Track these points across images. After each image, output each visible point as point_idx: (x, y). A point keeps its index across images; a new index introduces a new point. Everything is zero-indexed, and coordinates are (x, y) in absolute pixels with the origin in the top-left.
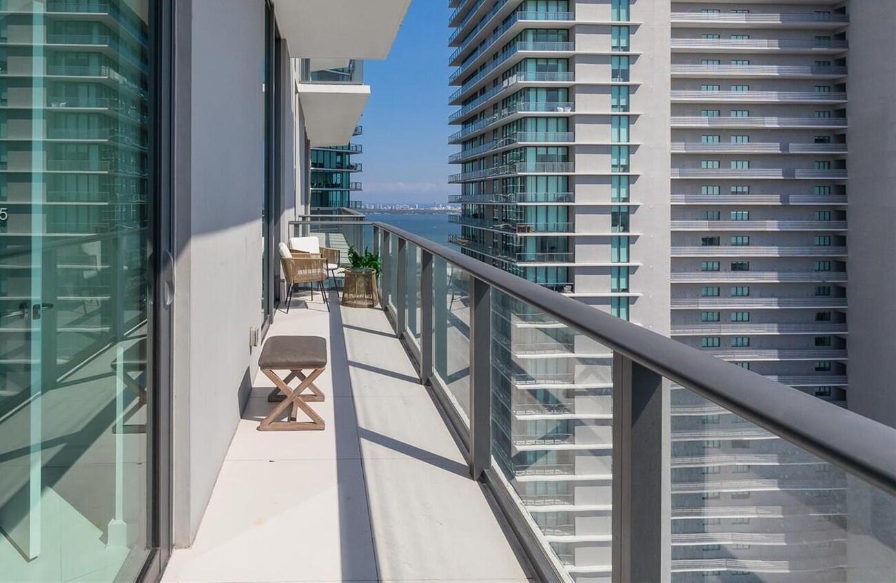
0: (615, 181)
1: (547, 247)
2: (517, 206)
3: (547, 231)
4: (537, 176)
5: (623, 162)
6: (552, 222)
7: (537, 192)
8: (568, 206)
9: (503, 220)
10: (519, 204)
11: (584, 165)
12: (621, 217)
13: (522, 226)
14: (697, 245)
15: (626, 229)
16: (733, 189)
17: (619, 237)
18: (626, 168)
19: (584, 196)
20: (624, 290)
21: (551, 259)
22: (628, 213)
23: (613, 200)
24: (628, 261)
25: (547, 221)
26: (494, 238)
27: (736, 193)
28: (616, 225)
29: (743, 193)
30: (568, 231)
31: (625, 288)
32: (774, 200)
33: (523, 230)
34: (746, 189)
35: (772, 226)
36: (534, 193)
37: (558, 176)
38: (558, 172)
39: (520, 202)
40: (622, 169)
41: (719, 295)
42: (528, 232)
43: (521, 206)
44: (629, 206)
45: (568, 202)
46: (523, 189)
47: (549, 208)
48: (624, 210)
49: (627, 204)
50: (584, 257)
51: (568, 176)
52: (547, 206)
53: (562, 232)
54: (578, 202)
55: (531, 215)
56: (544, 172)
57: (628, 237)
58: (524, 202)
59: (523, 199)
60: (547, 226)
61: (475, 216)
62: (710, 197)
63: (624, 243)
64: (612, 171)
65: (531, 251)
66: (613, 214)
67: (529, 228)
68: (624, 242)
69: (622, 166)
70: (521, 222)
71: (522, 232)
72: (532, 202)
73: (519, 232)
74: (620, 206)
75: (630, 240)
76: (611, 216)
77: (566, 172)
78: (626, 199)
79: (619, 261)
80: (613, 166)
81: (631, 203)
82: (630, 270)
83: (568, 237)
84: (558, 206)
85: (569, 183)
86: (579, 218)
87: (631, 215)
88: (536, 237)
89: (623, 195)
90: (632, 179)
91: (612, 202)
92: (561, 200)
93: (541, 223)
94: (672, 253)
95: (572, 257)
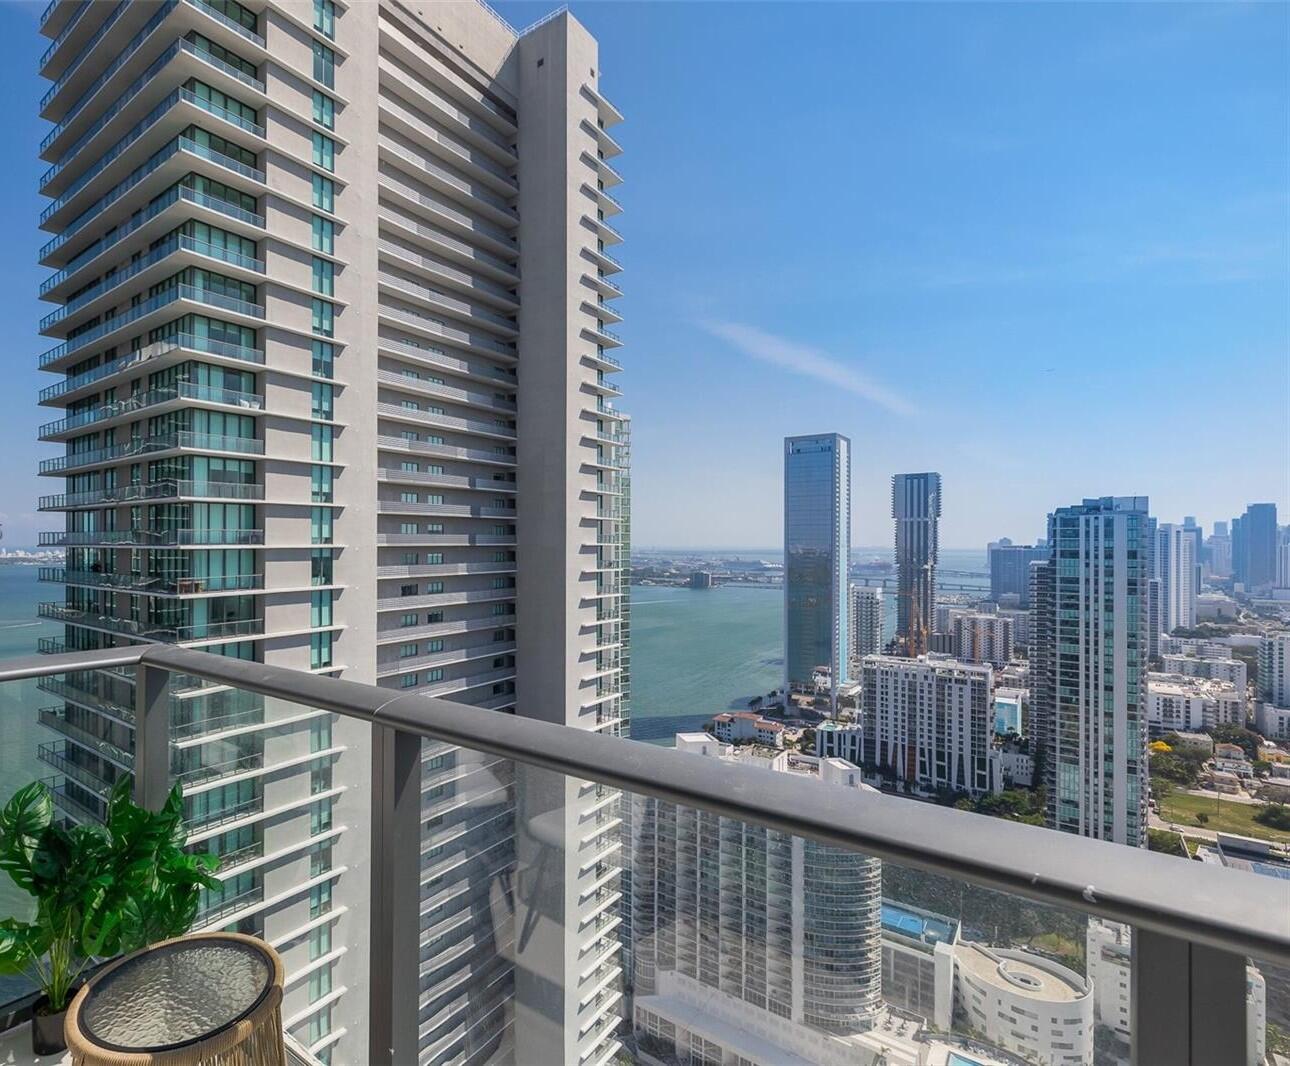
0: (316, 513)
1: (222, 613)
2: (176, 551)
3: (224, 588)
4: (209, 503)
5: (326, 488)
6: (232, 575)
7: (209, 528)
8: (254, 550)
9: (150, 574)
10: (182, 547)
11: (278, 490)
12: (323, 564)
13: (187, 583)
14: (397, 596)
15: (329, 581)
16: (430, 528)
17: (321, 591)
18: (329, 497)
19: (279, 534)
20: (326, 664)
21: (232, 631)
22: (330, 560)
23: (314, 541)
24: (331, 624)
25: (224, 574)
26: (132, 606)
27: (432, 532)
28: (317, 576)
29: (437, 532)
30: (254, 587)
31: (327, 660)
32: (462, 541)
33: (188, 590)
34: (440, 528)
35: (462, 569)
36: (205, 529)
37: (240, 504)
38: (240, 497)
39: (183, 543)
40: (324, 498)
41: (416, 654)
42: (196, 591)
43: (183, 551)
44: (332, 549)
45: (255, 543)
46: (188, 524)
47: (228, 553)
48: (326, 554)
49: (330, 546)
50: (280, 623)
51: (254, 505)
52: (224, 550)
53: (247, 588)
54: (271, 543)
55: (199, 565)
56: (220, 496)
57: (331, 590)
58: (188, 543)
59: (188, 540)
60: (224, 580)
61: (96, 568)
62: (410, 537)
63: (325, 600)
64: (313, 501)
65: (200, 621)
66: (314, 560)
67: (197, 585)
68: (326, 598)
69: (325, 494)
70: (183, 575)
71: (187, 592)
72: (201, 544)
73: (181, 593)
74: (321, 549)
75: (334, 595)
76: (310, 562)
77: (253, 498)
78: (329, 540)
79: (320, 625)
80: (314, 494)
81: (336, 544)
82: (334, 636)
83: (254, 596)
84: (240, 550)
85: (256, 516)
86: (271, 567)
87: (334, 561)
88: (208, 599)
89: (326, 534)
90: (336, 512)
91: (313, 543)
92: (245, 540)
93: (216, 576)
94: (379, 607)
95: (261, 625)
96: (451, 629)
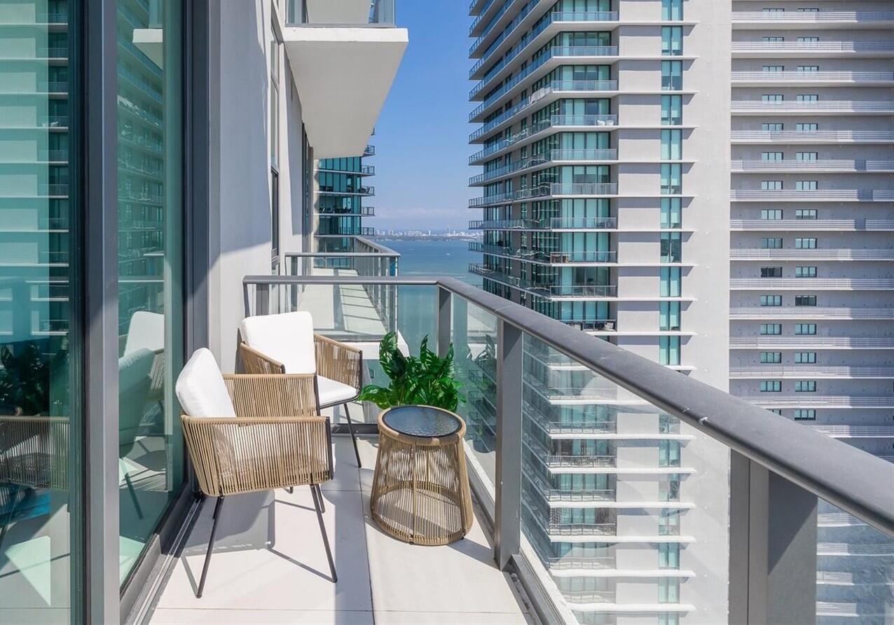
0: (665, 204)
1: (582, 278)
2: (550, 233)
3: (585, 261)
4: (573, 199)
5: (675, 182)
6: (591, 251)
7: (573, 216)
8: (609, 233)
9: (533, 248)
10: (554, 230)
11: (628, 186)
12: (672, 246)
13: (556, 255)
14: (755, 276)
15: (678, 258)
16: (799, 213)
17: (670, 267)
18: (678, 189)
19: (628, 221)
20: (674, 329)
21: (591, 292)
22: (680, 241)
23: (662, 226)
24: (680, 296)
25: (585, 250)
26: (522, 268)
27: (802, 217)
28: (666, 255)
29: (809, 217)
30: (609, 261)
31: (675, 325)
32: (848, 225)
33: (557, 260)
34: (813, 213)
35: (845, 255)
36: (570, 217)
37: (597, 199)
38: (598, 194)
39: (554, 228)
40: (672, 190)
41: (780, 333)
42: (564, 262)
43: (555, 233)
44: (681, 233)
45: (610, 228)
46: (558, 214)
47: (587, 234)
48: (675, 237)
49: (679, 230)
50: (628, 290)
51: (609, 199)
52: (585, 233)
53: (604, 262)
54: (623, 227)
55: (566, 244)
56: (582, 194)
57: (680, 268)
58: (559, 228)
59: (558, 225)
60: (585, 255)
61: (500, 243)
62: (772, 222)
63: (676, 275)
64: (662, 193)
65: (567, 282)
66: (663, 242)
67: (564, 258)
68: (675, 273)
69: (673, 187)
70: (555, 250)
71: (557, 262)
72: (567, 228)
73: (553, 262)
74: (670, 233)
75: (682, 272)
76: (659, 244)
77: (607, 194)
78: (678, 225)
79: (669, 296)
80: (663, 187)
81: (684, 229)
82: (681, 306)
83: (609, 268)
84: (597, 233)
85: (610, 208)
86: (623, 247)
87: (683, 243)
88: (573, 267)
89: (675, 219)
90: (684, 202)
91: (662, 228)
92: (602, 226)
93: (579, 251)
94: (731, 285)
95: (614, 291)
96: (828, 313)
